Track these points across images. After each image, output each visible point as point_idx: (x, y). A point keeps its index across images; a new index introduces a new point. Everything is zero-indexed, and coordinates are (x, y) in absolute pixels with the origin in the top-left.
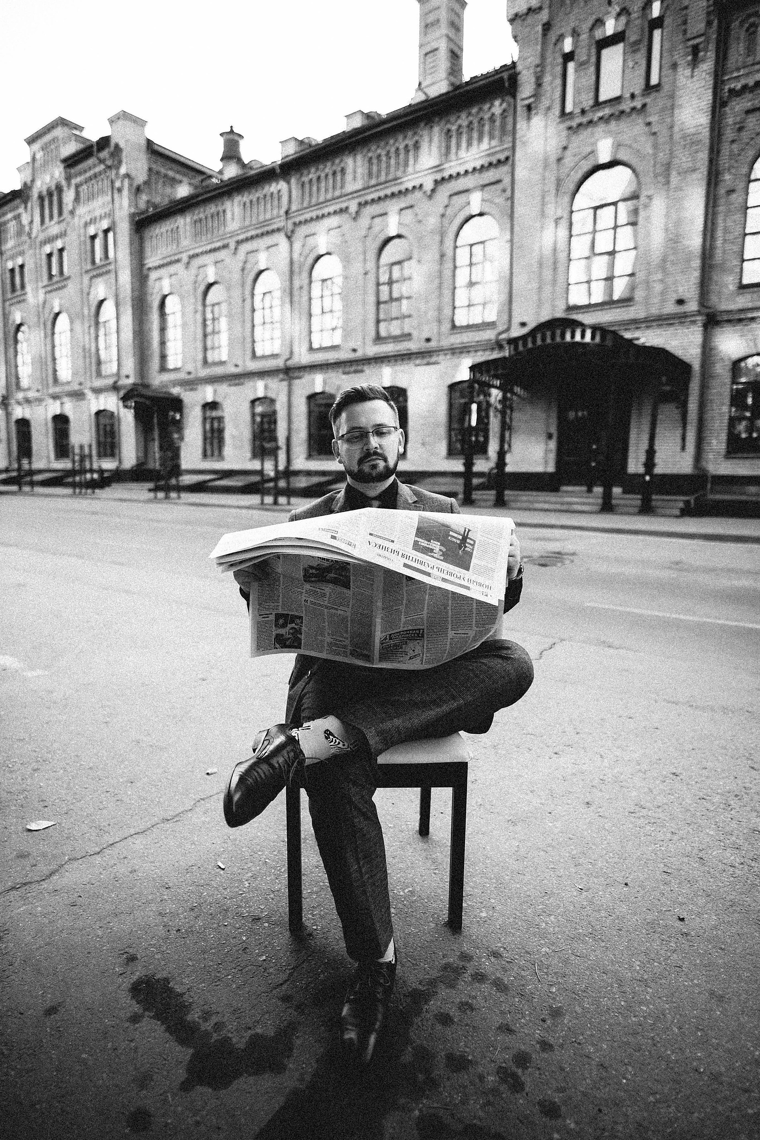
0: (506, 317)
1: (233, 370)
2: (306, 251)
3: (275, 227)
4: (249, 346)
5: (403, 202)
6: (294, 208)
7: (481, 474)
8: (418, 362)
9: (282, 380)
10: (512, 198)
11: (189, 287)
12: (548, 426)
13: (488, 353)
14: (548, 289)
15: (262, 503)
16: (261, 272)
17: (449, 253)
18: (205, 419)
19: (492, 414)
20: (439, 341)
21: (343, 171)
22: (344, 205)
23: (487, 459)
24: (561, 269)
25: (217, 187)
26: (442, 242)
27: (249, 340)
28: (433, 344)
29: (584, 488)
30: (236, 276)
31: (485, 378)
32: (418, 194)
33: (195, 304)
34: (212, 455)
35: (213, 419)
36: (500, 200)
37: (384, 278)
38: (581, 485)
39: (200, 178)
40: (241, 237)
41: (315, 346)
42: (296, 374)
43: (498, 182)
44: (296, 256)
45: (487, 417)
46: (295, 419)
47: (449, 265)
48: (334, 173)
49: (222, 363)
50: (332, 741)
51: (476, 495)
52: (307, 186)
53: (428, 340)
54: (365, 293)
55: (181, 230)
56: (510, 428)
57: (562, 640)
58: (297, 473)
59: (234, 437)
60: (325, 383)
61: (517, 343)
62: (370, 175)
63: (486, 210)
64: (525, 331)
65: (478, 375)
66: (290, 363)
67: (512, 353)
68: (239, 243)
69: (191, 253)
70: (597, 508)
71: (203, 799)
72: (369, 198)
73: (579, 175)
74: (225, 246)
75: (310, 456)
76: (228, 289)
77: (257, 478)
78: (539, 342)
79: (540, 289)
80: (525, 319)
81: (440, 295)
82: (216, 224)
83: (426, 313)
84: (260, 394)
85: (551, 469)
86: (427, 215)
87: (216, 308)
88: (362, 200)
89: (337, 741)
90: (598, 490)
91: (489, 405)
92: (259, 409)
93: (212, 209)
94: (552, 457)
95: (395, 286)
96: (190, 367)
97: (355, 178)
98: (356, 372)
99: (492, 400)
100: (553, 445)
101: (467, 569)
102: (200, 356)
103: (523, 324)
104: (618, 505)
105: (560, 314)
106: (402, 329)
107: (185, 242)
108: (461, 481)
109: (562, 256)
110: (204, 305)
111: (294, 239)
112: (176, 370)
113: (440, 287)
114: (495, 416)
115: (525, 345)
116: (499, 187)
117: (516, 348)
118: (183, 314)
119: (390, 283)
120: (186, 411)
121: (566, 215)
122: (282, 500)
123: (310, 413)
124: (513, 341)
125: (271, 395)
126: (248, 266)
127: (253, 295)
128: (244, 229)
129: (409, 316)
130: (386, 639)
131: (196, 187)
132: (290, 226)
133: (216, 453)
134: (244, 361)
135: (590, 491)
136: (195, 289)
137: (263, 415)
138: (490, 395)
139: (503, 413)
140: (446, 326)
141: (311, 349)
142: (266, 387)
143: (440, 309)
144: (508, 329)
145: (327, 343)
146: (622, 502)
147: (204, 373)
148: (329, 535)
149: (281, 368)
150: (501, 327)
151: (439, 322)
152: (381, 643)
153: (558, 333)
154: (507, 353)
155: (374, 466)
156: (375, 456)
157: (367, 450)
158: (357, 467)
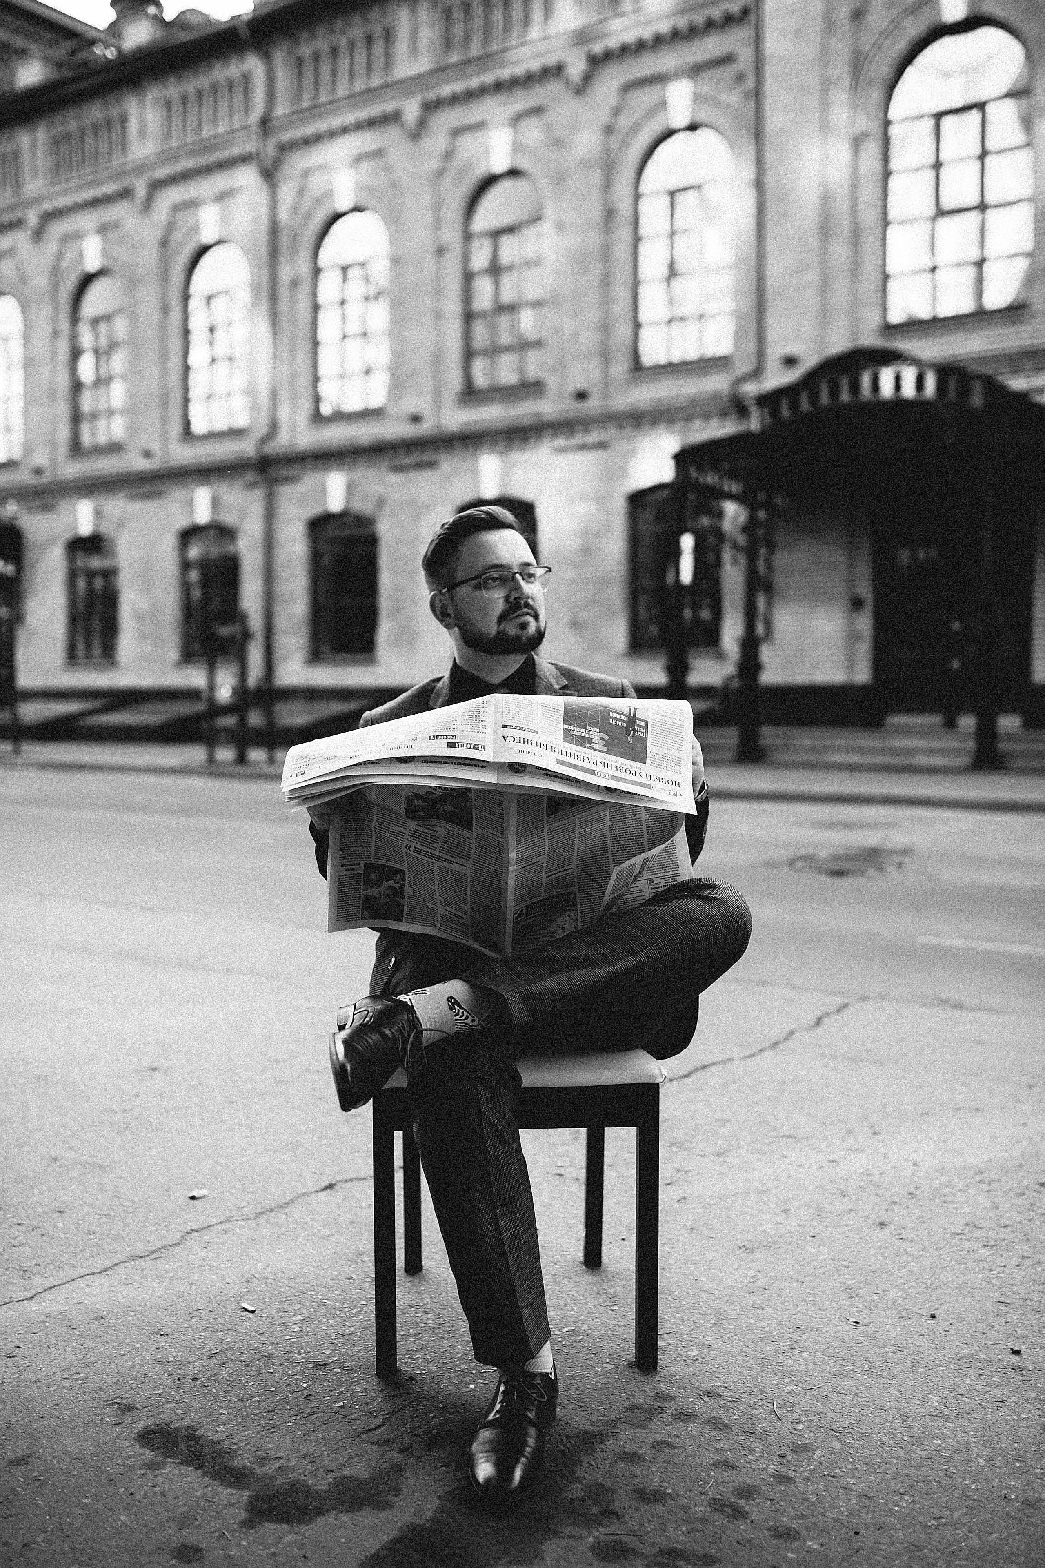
0: (751, 345)
1: (140, 464)
2: (307, 204)
3: (236, 150)
4: (175, 412)
5: (521, 101)
6: (281, 110)
7: (705, 691)
8: (560, 442)
9: (252, 486)
10: (757, 95)
11: (40, 281)
12: (851, 583)
13: (714, 422)
14: (840, 288)
15: (211, 760)
16: (204, 250)
17: (624, 206)
18: (72, 575)
19: (727, 555)
20: (606, 396)
21: (389, 36)
22: (389, 106)
23: (720, 656)
24: (870, 243)
25: (109, 66)
26: (607, 185)
27: (176, 396)
28: (593, 405)
29: (936, 719)
30: (148, 257)
31: (710, 479)
32: (553, 87)
33: (54, 320)
34: (89, 656)
35: (91, 575)
36: (733, 98)
37: (480, 259)
38: (932, 711)
39: (66, 46)
40: (162, 172)
41: (326, 409)
42: (284, 472)
43: (727, 59)
44: (283, 215)
45: (718, 563)
46: (281, 572)
47: (624, 234)
48: (369, 40)
49: (115, 448)
50: (458, 1014)
52: (308, 68)
53: (581, 396)
54: (438, 292)
55: (25, 158)
56: (769, 588)
57: (864, 999)
58: (287, 694)
59: (140, 618)
60: (350, 488)
61: (779, 402)
62: (448, 43)
63: (702, 116)
64: (791, 376)
65: (693, 473)
66: (271, 449)
67: (768, 421)
68: (156, 186)
69: (47, 206)
70: (966, 760)
72: (446, 90)
73: (901, 46)
74: (126, 194)
75: (315, 656)
76: (132, 284)
77: (199, 707)
78: (824, 399)
79: (825, 287)
80: (793, 349)
81: (606, 300)
82: (103, 146)
83: (575, 336)
84: (203, 515)
85: (862, 675)
86: (574, 128)
87: (103, 327)
88: (431, 95)
89: (465, 1013)
90: (967, 722)
91: (719, 535)
92: (194, 552)
93: (94, 112)
94: (864, 649)
95: (506, 281)
96: (40, 459)
97: (414, 50)
98: (420, 466)
99: (727, 525)
100: (865, 623)
101: (644, 761)
102: (64, 432)
103: (790, 361)
104: (1009, 754)
105: (870, 339)
106: (521, 370)
107: (32, 187)
109: (869, 217)
110: (75, 319)
111: (279, 176)
112: (12, 464)
113: (606, 282)
114: (735, 562)
115: (794, 406)
116: (729, 71)
117: (775, 413)
118: (27, 340)
119: (495, 270)
120: (30, 556)
121: (875, 127)
122: (256, 755)
123: (316, 557)
124: (769, 400)
125: (228, 518)
126: (177, 236)
127: (186, 297)
128: (168, 156)
129: (538, 344)
131: (59, 65)
132: (271, 150)
133: (97, 650)
134: (165, 443)
135: (950, 724)
136: (55, 286)
137: (204, 565)
138: (720, 514)
139: (751, 554)
140: (620, 368)
141: (317, 418)
142: (216, 503)
143: (605, 328)
144: (757, 373)
145: (353, 404)
146: (1022, 747)
147: (72, 470)
148: (445, 742)
149: (249, 459)
150: (743, 367)
151: (605, 356)
152: (516, 922)
153: (866, 380)
154: (754, 424)
155: (524, 626)
156: (525, 610)
157: (515, 599)
158: (496, 628)
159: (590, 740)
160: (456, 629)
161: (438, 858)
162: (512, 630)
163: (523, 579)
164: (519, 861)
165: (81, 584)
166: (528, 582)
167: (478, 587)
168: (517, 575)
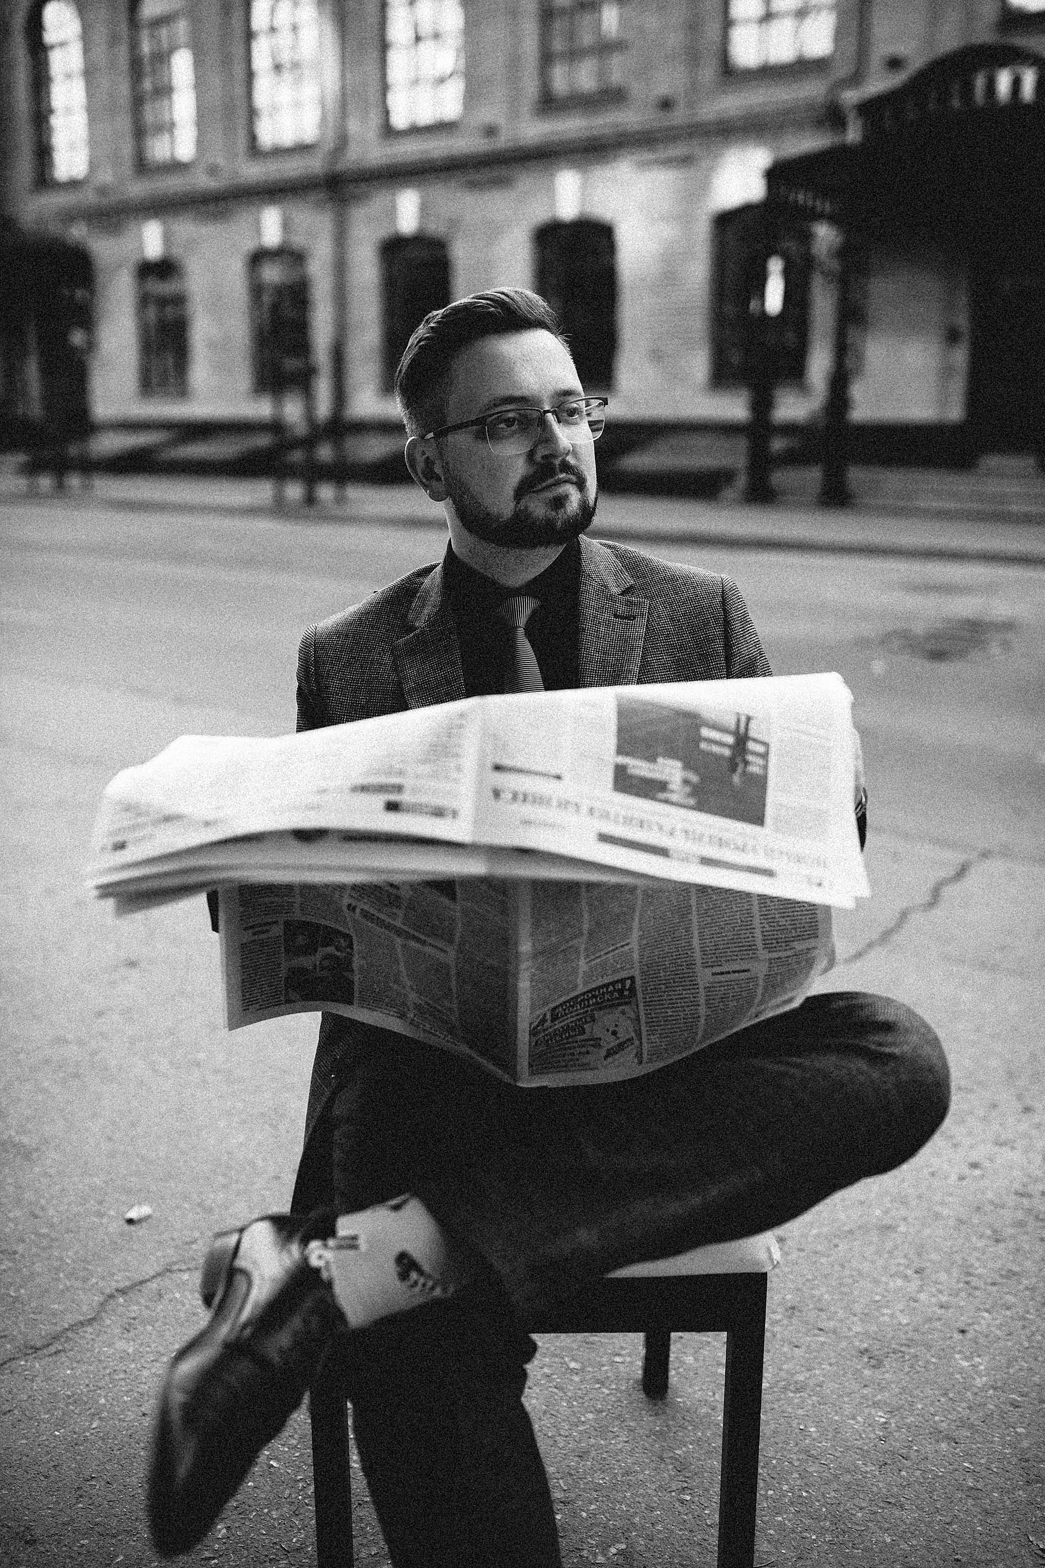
0: (851, 49)
1: (208, 184)
4: (242, 125)
7: (790, 429)
8: (641, 156)
9: (322, 206)
12: (948, 311)
13: (807, 136)
15: (279, 500)
18: (143, 300)
19: (817, 283)
20: (692, 107)
23: (805, 390)
27: (241, 108)
28: (679, 116)
31: (802, 197)
33: (114, 23)
34: (163, 384)
35: (162, 300)
41: (397, 123)
42: (354, 191)
45: (809, 292)
46: (354, 297)
49: (182, 167)
50: (415, 1285)
51: (779, 478)
53: (666, 104)
57: (985, 855)
58: (362, 427)
59: (212, 345)
60: (424, 209)
61: (882, 110)
64: (896, 81)
65: (785, 191)
66: (340, 164)
67: (868, 131)
71: (123, 1292)
77: (263, 441)
78: (931, 107)
80: (901, 49)
83: (660, 38)
84: (272, 240)
85: (955, 413)
87: (164, 32)
89: (430, 1282)
91: (811, 260)
94: (958, 387)
96: (106, 176)
98: (494, 183)
99: (818, 249)
100: (960, 356)
101: (758, 819)
102: (127, 149)
103: (894, 63)
105: (985, 35)
106: (604, 76)
108: (742, 444)
110: (133, 22)
112: (74, 184)
114: (825, 288)
115: (897, 114)
117: (877, 123)
118: (86, 46)
120: (101, 279)
122: (326, 492)
123: (390, 281)
124: (870, 108)
125: (298, 240)
129: (620, 46)
130: (544, 1020)
133: (172, 381)
134: (230, 162)
137: (280, 291)
138: (811, 237)
139: (844, 281)
140: (708, 73)
141: (388, 133)
142: (286, 224)
143: (694, 28)
144: (857, 78)
145: (425, 117)
147: (139, 189)
148: (380, 800)
149: (317, 177)
150: (842, 71)
151: (693, 57)
152: (533, 1033)
153: (980, 82)
154: (853, 134)
155: (559, 502)
156: (562, 476)
157: (543, 457)
158: (512, 505)
159: (663, 786)
160: (449, 500)
161: (399, 932)
162: (538, 508)
163: (559, 422)
164: (535, 956)
165: (152, 313)
166: (568, 423)
167: (480, 436)
168: (549, 415)
